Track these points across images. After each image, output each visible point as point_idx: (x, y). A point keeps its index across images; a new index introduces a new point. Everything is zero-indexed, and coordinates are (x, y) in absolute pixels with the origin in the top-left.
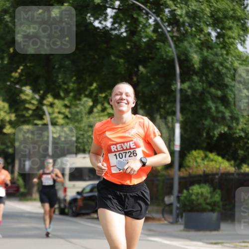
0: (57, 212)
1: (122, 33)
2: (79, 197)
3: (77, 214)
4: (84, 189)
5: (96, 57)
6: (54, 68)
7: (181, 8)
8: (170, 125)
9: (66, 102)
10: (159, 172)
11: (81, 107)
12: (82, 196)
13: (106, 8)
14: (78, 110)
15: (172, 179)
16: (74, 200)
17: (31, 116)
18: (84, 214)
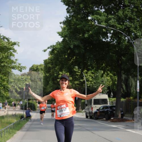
0: (89, 117)
1: (114, 43)
2: (98, 111)
3: (97, 119)
4: (100, 108)
5: (104, 53)
6: (86, 58)
7: (139, 33)
8: (136, 80)
9: (93, 71)
10: (131, 100)
11: (99, 74)
12: (99, 111)
13: (107, 33)
14: (98, 75)
15: (137, 103)
16: (96, 113)
17: (79, 77)
18: (100, 118)
